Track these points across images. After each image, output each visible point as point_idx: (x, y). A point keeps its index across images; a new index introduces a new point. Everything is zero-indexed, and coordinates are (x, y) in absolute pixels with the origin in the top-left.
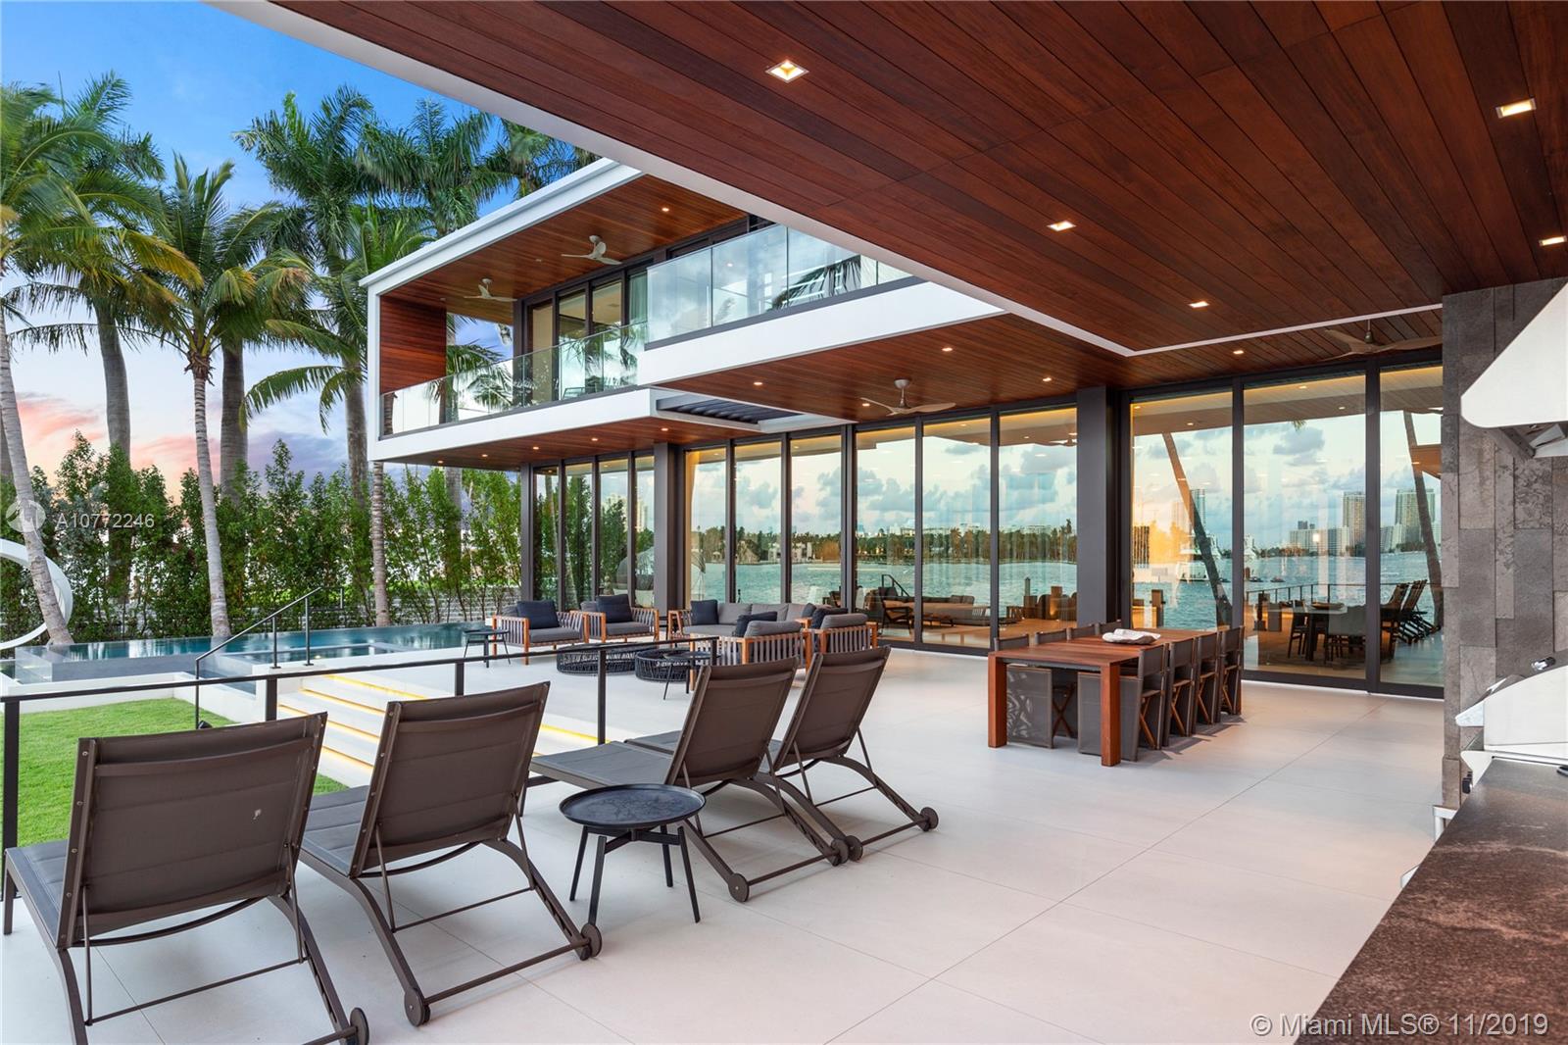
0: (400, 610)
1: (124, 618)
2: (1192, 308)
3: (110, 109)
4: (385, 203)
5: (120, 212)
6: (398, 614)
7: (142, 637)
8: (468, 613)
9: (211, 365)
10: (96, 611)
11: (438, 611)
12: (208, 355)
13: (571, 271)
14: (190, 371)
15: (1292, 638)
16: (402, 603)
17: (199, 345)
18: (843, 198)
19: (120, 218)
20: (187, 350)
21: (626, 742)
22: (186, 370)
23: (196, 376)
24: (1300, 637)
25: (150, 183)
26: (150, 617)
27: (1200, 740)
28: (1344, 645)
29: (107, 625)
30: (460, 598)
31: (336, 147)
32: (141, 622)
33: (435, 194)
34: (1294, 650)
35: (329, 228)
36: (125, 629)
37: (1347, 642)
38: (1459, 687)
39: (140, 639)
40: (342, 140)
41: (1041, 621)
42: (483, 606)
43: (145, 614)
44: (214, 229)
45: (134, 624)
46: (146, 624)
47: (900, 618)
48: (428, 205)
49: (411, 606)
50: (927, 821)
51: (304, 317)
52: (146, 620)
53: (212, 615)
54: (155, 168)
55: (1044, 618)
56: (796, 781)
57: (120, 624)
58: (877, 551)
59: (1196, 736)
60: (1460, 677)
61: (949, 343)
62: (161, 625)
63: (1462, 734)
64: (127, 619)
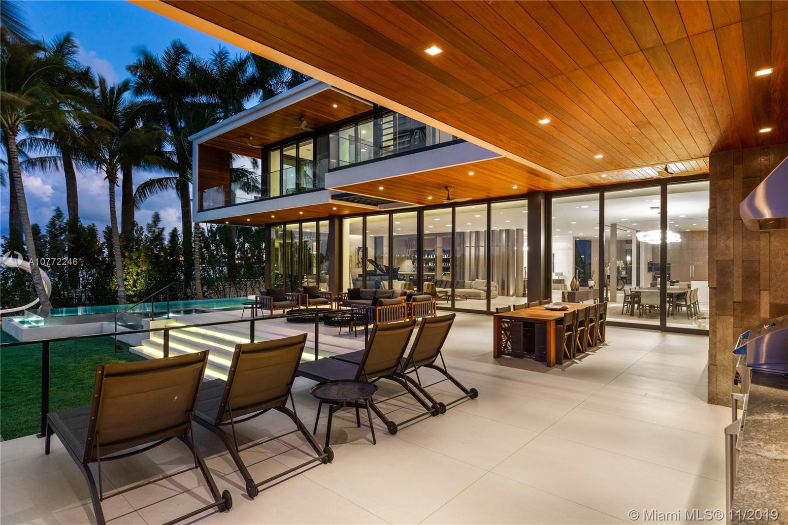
0: (207, 292)
1: (76, 296)
2: (595, 158)
3: (67, 54)
4: (199, 101)
5: (73, 104)
6: (206, 294)
7: (84, 305)
8: (239, 293)
9: (117, 176)
10: (62, 292)
11: (224, 292)
12: (116, 172)
13: (289, 134)
14: (107, 179)
15: (624, 306)
16: (208, 288)
17: (112, 167)
18: (446, 108)
19: (73, 106)
20: (106, 169)
21: (330, 357)
22: (105, 179)
23: (110, 182)
24: (627, 305)
25: (88, 90)
26: (88, 295)
27: (589, 354)
28: (647, 309)
29: (68, 299)
30: (235, 286)
31: (175, 73)
32: (84, 297)
33: (223, 96)
34: (625, 311)
35: (173, 112)
36: (76, 301)
37: (648, 308)
38: (716, 332)
39: (83, 306)
40: (178, 70)
41: (506, 297)
42: (246, 290)
43: (85, 294)
44: (119, 112)
45: (80, 298)
46: (86, 298)
47: (444, 296)
48: (220, 101)
49: (212, 290)
50: (473, 394)
51: (161, 154)
52: (86, 296)
53: (118, 294)
54: (90, 82)
55: (508, 295)
56: (413, 376)
57: (74, 298)
58: (430, 264)
59: (587, 352)
60: (716, 328)
61: (472, 170)
62: (94, 299)
63: (717, 354)
64: (77, 296)
